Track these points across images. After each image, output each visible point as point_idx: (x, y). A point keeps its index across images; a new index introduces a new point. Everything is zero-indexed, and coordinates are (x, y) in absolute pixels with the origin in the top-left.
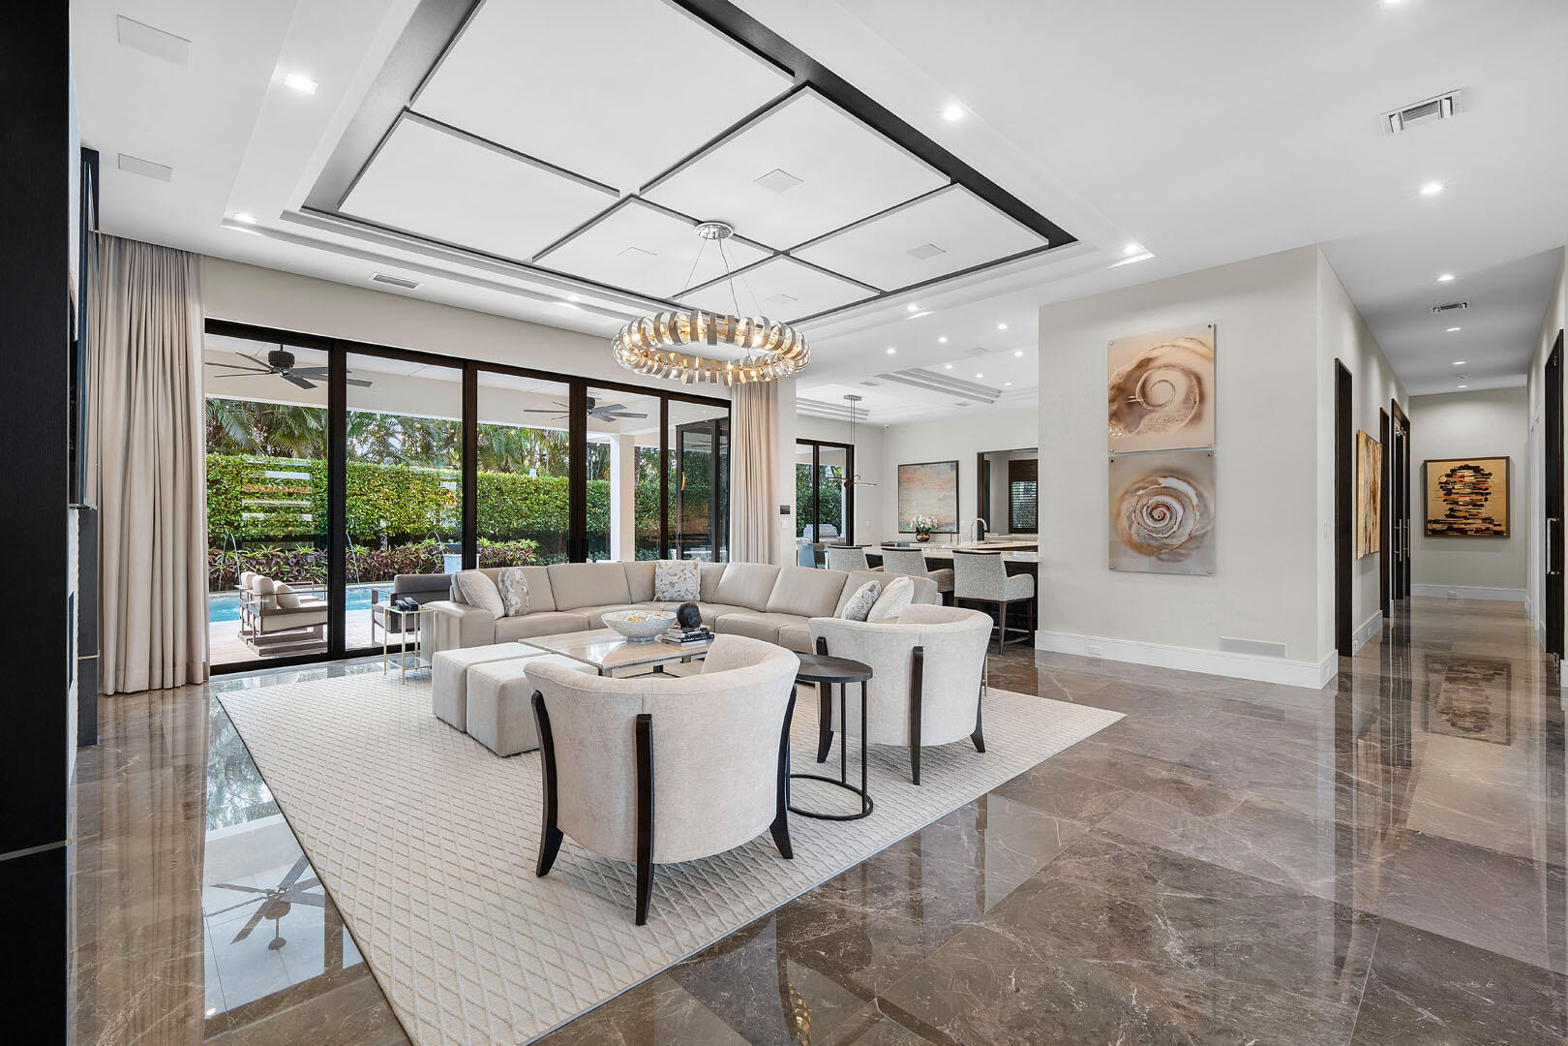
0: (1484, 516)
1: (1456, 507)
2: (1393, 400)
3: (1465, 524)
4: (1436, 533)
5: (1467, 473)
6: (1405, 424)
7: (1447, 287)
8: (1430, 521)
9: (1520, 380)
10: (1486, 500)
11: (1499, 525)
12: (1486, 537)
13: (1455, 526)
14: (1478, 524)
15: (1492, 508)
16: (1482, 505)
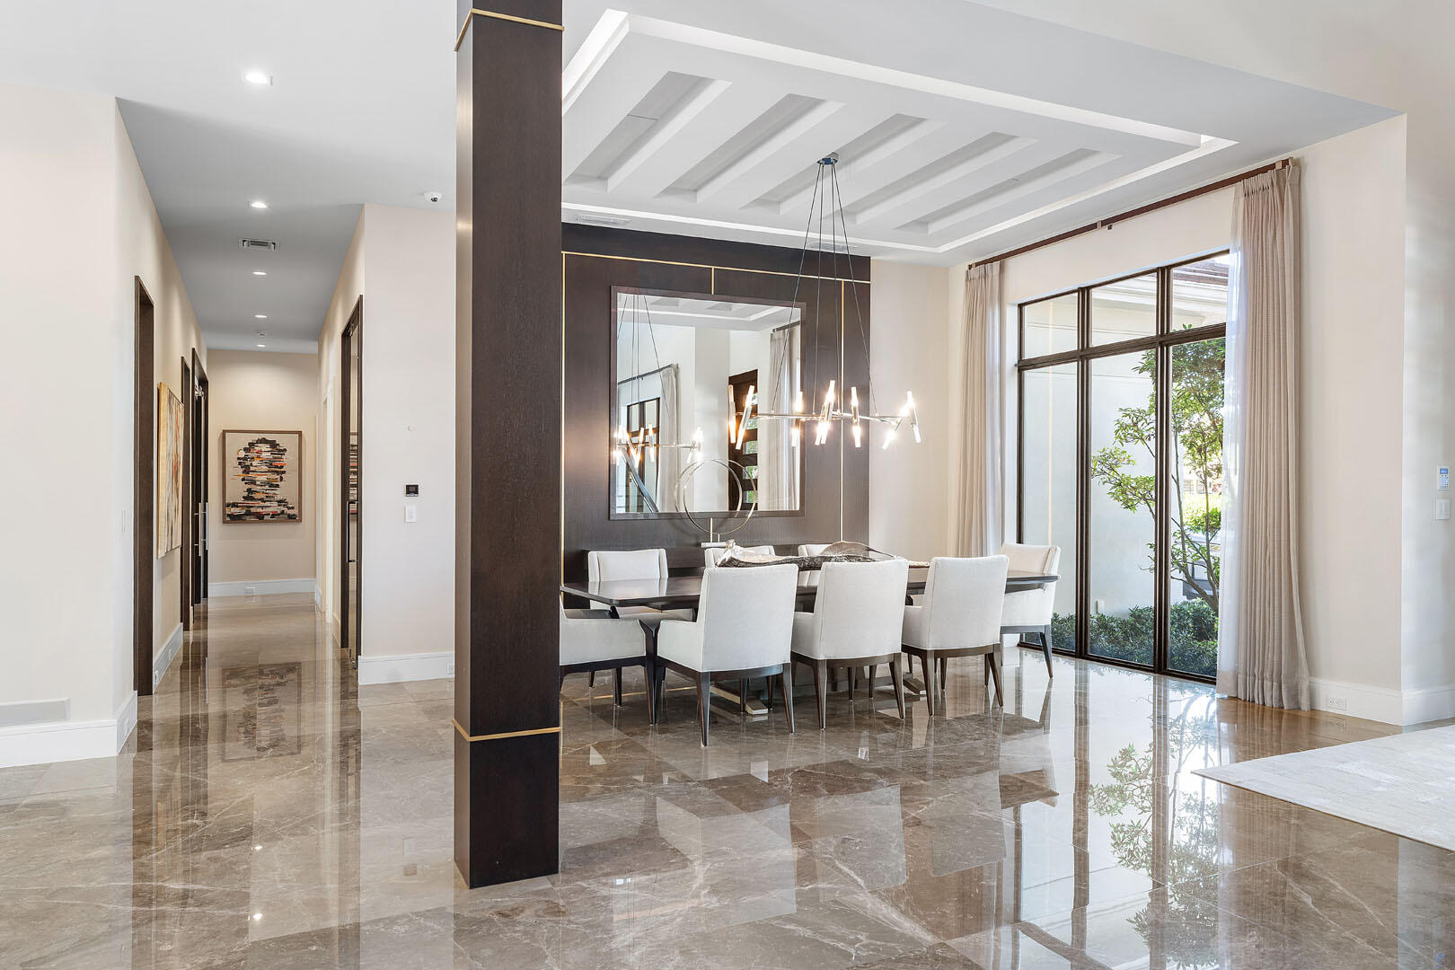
0: (279, 498)
1: (254, 488)
2: (194, 349)
3: (262, 507)
4: (235, 519)
5: (265, 447)
6: (204, 382)
7: (259, 215)
8: (228, 505)
9: (311, 347)
10: (281, 479)
11: (293, 508)
12: (281, 522)
13: (253, 510)
14: (274, 507)
15: (286, 490)
16: (277, 486)
